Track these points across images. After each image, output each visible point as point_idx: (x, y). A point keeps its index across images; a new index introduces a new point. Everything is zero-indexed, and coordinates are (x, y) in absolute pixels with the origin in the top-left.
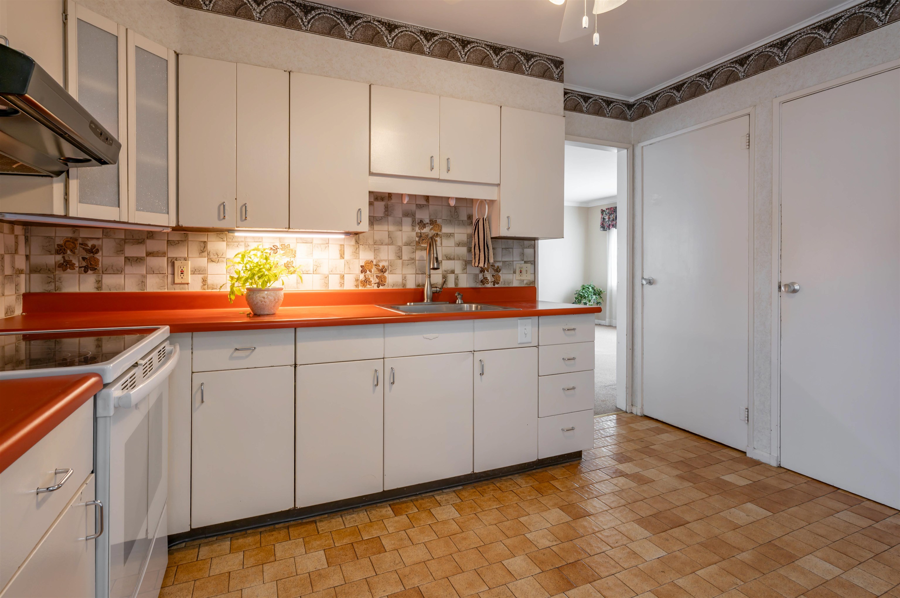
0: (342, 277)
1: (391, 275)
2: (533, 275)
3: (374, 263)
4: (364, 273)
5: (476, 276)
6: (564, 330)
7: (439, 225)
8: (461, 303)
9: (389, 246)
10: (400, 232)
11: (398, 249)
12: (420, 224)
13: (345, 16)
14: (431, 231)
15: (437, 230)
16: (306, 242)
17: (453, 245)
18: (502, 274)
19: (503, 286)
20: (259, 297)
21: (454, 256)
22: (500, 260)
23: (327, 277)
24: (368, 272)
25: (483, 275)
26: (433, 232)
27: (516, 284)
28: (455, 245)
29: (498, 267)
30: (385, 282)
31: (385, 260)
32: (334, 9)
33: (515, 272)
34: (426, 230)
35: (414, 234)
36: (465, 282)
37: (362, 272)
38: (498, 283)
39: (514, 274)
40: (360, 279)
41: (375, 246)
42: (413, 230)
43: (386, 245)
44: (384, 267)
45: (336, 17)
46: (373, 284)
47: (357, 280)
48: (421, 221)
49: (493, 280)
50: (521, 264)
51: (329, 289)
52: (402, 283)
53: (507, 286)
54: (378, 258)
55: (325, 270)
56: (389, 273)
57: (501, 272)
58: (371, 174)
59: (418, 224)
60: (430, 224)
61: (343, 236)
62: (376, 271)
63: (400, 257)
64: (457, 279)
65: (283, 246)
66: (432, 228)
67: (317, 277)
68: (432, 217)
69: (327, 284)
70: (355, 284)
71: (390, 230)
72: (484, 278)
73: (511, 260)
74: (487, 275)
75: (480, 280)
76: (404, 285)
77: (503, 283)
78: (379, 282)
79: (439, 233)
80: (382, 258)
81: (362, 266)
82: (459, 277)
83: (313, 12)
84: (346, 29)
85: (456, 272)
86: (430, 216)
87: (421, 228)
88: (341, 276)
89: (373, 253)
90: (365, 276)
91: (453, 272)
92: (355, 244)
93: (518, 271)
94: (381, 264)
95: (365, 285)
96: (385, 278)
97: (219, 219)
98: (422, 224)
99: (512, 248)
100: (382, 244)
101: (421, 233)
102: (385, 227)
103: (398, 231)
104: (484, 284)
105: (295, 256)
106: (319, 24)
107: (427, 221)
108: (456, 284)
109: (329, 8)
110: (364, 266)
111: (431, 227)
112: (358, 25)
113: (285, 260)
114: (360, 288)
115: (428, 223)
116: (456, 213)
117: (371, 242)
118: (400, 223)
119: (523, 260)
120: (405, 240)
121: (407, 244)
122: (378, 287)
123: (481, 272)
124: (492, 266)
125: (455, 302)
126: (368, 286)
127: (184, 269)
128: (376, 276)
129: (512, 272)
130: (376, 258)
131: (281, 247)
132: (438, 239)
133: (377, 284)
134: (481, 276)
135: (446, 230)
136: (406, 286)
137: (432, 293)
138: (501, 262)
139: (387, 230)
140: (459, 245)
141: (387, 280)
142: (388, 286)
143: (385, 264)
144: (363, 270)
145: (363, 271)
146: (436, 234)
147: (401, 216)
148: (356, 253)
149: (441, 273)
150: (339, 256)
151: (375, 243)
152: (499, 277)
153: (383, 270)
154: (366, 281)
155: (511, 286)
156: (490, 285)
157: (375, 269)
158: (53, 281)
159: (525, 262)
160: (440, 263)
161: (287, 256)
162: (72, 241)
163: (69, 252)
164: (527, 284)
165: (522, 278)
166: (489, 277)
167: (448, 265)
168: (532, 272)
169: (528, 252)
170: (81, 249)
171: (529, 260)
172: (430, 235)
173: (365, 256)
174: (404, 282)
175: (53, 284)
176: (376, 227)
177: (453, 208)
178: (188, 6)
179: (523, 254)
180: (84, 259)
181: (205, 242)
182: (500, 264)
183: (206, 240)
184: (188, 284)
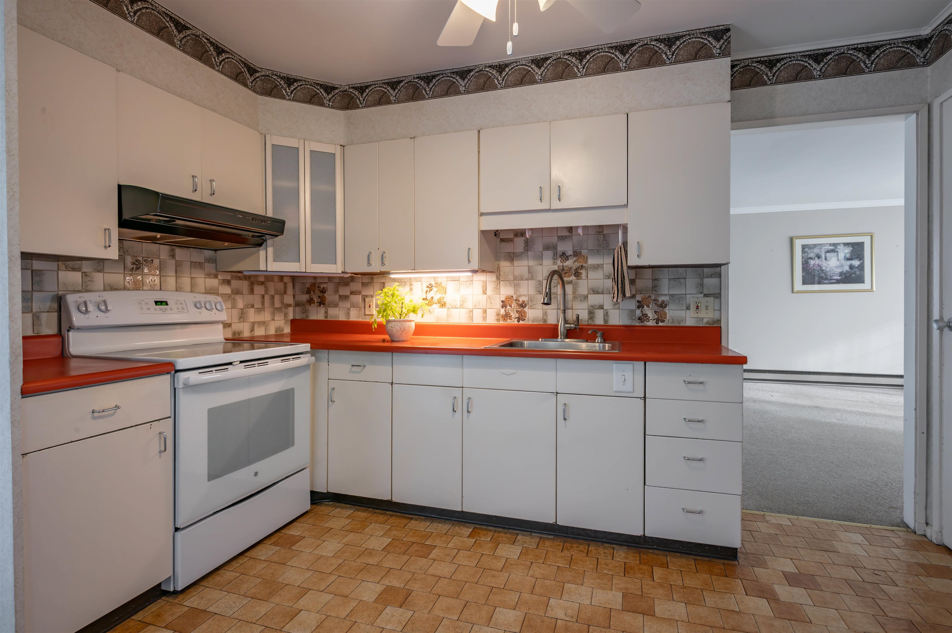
0: (485, 312)
1: (531, 310)
2: (718, 312)
3: (515, 298)
4: (504, 308)
5: (632, 312)
6: (686, 382)
7: (584, 256)
8: (598, 345)
9: (529, 281)
10: (541, 266)
11: (538, 283)
12: (562, 257)
14: (575, 263)
15: (582, 262)
16: (454, 280)
17: (602, 278)
18: (669, 310)
19: (670, 325)
21: (603, 290)
22: (667, 293)
23: (471, 311)
24: (508, 307)
25: (642, 311)
26: (577, 264)
27: (690, 322)
28: (604, 277)
29: (663, 302)
30: (525, 317)
31: (525, 295)
33: (688, 308)
34: (569, 263)
35: (554, 267)
36: (617, 319)
37: (502, 307)
38: (663, 321)
39: (688, 311)
40: (501, 314)
41: (515, 281)
42: (554, 263)
43: (526, 280)
44: (524, 302)
46: (513, 319)
47: (498, 315)
48: (564, 254)
49: (656, 317)
50: (698, 298)
51: (487, 323)
52: (543, 318)
53: (676, 324)
54: (518, 294)
55: (469, 305)
56: (529, 308)
57: (667, 308)
58: (481, 214)
59: (560, 256)
60: (574, 256)
62: (516, 306)
63: (540, 292)
64: (606, 314)
65: (437, 284)
66: (577, 260)
67: (463, 311)
68: (575, 249)
69: (471, 318)
70: (497, 318)
71: (529, 265)
72: (643, 315)
73: (684, 292)
74: (647, 311)
75: (637, 316)
76: (545, 321)
77: (670, 321)
78: (519, 317)
79: (584, 265)
80: (522, 294)
81: (502, 301)
82: (609, 313)
85: (605, 308)
86: (573, 248)
87: (563, 261)
88: (483, 310)
89: (513, 288)
90: (505, 311)
91: (601, 307)
92: (496, 280)
93: (693, 307)
94: (521, 299)
95: (506, 319)
96: (525, 313)
98: (564, 256)
99: (683, 278)
100: (522, 279)
101: (563, 266)
102: (525, 263)
103: (538, 265)
104: (642, 322)
105: (446, 293)
108: (606, 321)
110: (504, 301)
111: (575, 258)
113: (438, 296)
114: (501, 322)
115: (571, 255)
116: (604, 242)
117: (511, 278)
118: (540, 258)
119: (702, 293)
120: (545, 272)
122: (518, 322)
123: (639, 307)
124: (654, 300)
126: (509, 321)
127: (371, 304)
128: (516, 311)
129: (685, 308)
130: (516, 293)
131: (435, 285)
132: (583, 272)
133: (517, 319)
134: (638, 313)
135: (592, 261)
136: (547, 321)
137: (565, 331)
138: (668, 297)
139: (527, 265)
140: (608, 277)
141: (527, 315)
142: (528, 321)
143: (525, 299)
145: (504, 305)
146: (580, 267)
147: (541, 250)
148: (497, 289)
149: (587, 308)
150: (481, 292)
151: (515, 279)
152: (665, 314)
153: (523, 305)
154: (507, 316)
155: (682, 324)
156: (651, 323)
157: (515, 304)
158: (305, 311)
159: (706, 295)
160: (586, 297)
161: (440, 293)
162: (313, 285)
163: (312, 293)
164: (708, 323)
165: (700, 315)
166: (650, 313)
167: (595, 299)
168: (717, 307)
169: (710, 282)
170: (318, 290)
171: (711, 292)
172: (574, 268)
173: (506, 291)
174: (545, 317)
175: (305, 313)
176: (516, 263)
177: (602, 236)
178: (351, 109)
179: (702, 285)
180: (319, 297)
181: (384, 283)
182: (666, 298)
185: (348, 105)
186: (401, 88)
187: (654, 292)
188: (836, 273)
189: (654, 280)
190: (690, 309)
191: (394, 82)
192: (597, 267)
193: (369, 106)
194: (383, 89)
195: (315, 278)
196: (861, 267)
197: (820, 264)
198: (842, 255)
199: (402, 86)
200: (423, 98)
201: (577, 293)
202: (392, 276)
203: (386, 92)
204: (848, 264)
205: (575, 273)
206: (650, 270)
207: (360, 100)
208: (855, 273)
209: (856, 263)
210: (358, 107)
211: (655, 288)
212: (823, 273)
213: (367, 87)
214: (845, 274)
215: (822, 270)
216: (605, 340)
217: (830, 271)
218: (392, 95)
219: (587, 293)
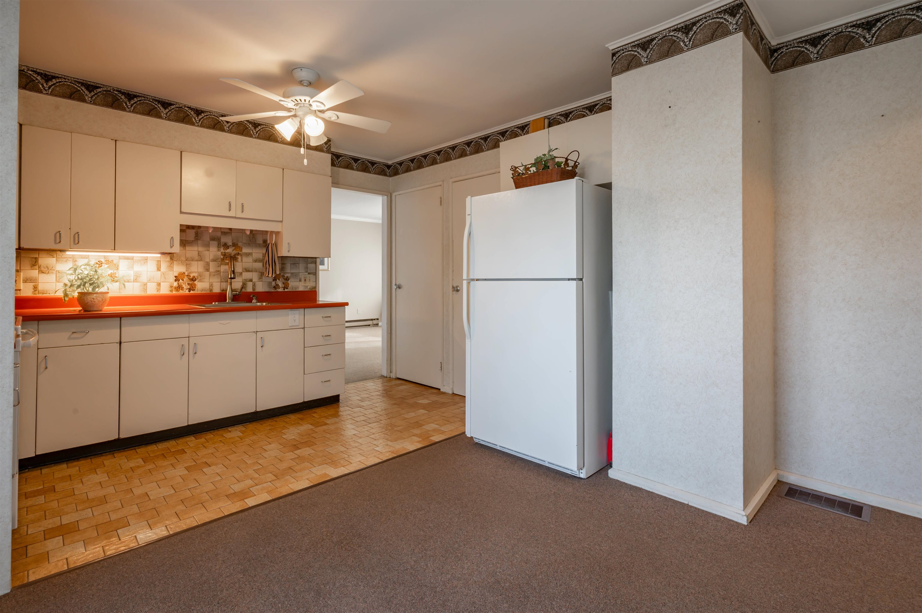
0: (159, 285)
1: (200, 283)
2: (315, 283)
3: (186, 274)
4: (177, 281)
5: (270, 283)
6: (322, 317)
7: (240, 247)
8: (256, 303)
9: (199, 262)
10: (208, 252)
11: (206, 264)
13: (162, 103)
14: (233, 251)
15: (238, 250)
16: (127, 259)
17: (252, 261)
18: (290, 282)
19: (291, 290)
20: (89, 298)
21: (252, 269)
22: (289, 272)
23: (145, 285)
24: (181, 281)
25: (275, 283)
26: (235, 252)
27: (301, 289)
28: (253, 261)
29: (287, 277)
30: (195, 288)
31: (195, 272)
32: (153, 98)
33: (300, 281)
34: (229, 251)
35: (219, 253)
36: (261, 288)
37: (175, 281)
38: (287, 288)
39: (300, 282)
40: (174, 286)
41: (187, 262)
42: (219, 250)
43: (196, 261)
44: (194, 277)
45: (154, 104)
46: (185, 290)
47: (171, 287)
48: (225, 244)
49: (284, 286)
50: (305, 275)
51: (147, 293)
52: (209, 288)
53: (294, 290)
54: (190, 271)
55: (144, 279)
56: (198, 282)
57: (290, 281)
58: (181, 212)
59: (223, 246)
60: (233, 246)
61: (159, 255)
62: (187, 280)
63: (208, 270)
64: (254, 285)
65: (107, 262)
66: (235, 249)
67: (137, 285)
68: (234, 241)
69: (145, 290)
70: (170, 289)
71: (199, 250)
72: (276, 285)
73: (298, 271)
74: (278, 282)
75: (273, 286)
76: (211, 290)
77: (291, 288)
78: (190, 288)
79: (240, 253)
80: (193, 271)
81: (175, 277)
82: (256, 284)
83: (135, 99)
84: (162, 111)
85: (253, 281)
86: (232, 241)
87: (225, 249)
88: (158, 283)
89: (185, 267)
90: (178, 284)
91: (251, 280)
92: (169, 260)
93: (303, 280)
94: (192, 275)
95: (178, 290)
96: (195, 285)
98: (226, 246)
99: (299, 264)
100: (193, 260)
101: (225, 253)
102: (196, 248)
103: (206, 251)
104: (276, 289)
105: (118, 269)
106: (140, 108)
107: (229, 243)
108: (254, 289)
109: (148, 97)
110: (177, 276)
112: (172, 109)
113: (110, 272)
114: (174, 292)
115: (231, 246)
116: (254, 239)
117: (183, 259)
118: (207, 246)
119: (307, 272)
120: (212, 257)
121: (214, 260)
122: (189, 292)
123: (274, 280)
124: (282, 276)
125: (251, 302)
126: (181, 291)
128: (188, 284)
129: (299, 281)
130: (188, 270)
131: (105, 262)
132: (239, 257)
133: (188, 290)
134: (273, 284)
135: (245, 250)
137: (232, 296)
138: (290, 274)
139: (197, 250)
140: (256, 261)
141: (197, 287)
142: (198, 291)
143: (196, 275)
144: (177, 279)
146: (237, 253)
147: (208, 240)
148: (171, 267)
149: (241, 281)
150: (156, 269)
151: (186, 260)
152: (289, 284)
153: (193, 279)
154: (179, 287)
155: (297, 290)
156: (281, 290)
157: (187, 278)
159: (309, 274)
160: (241, 274)
161: (111, 269)
164: (310, 289)
165: (306, 285)
166: (280, 284)
167: (246, 275)
168: (314, 280)
169: (311, 266)
171: (311, 272)
172: (233, 254)
173: (178, 269)
174: (211, 288)
176: (187, 248)
177: (252, 235)
179: (307, 268)
181: (36, 258)
182: (289, 275)
183: (37, 256)
184: (20, 290)
187: (282, 271)
189: (283, 264)
190: (301, 281)
191: (89, 85)
192: (248, 255)
193: (55, 96)
194: (76, 87)
200: (124, 110)
203: (80, 91)
205: (233, 258)
207: (44, 87)
211: (282, 269)
213: (54, 77)
216: (259, 301)
218: (87, 95)
219: (241, 271)
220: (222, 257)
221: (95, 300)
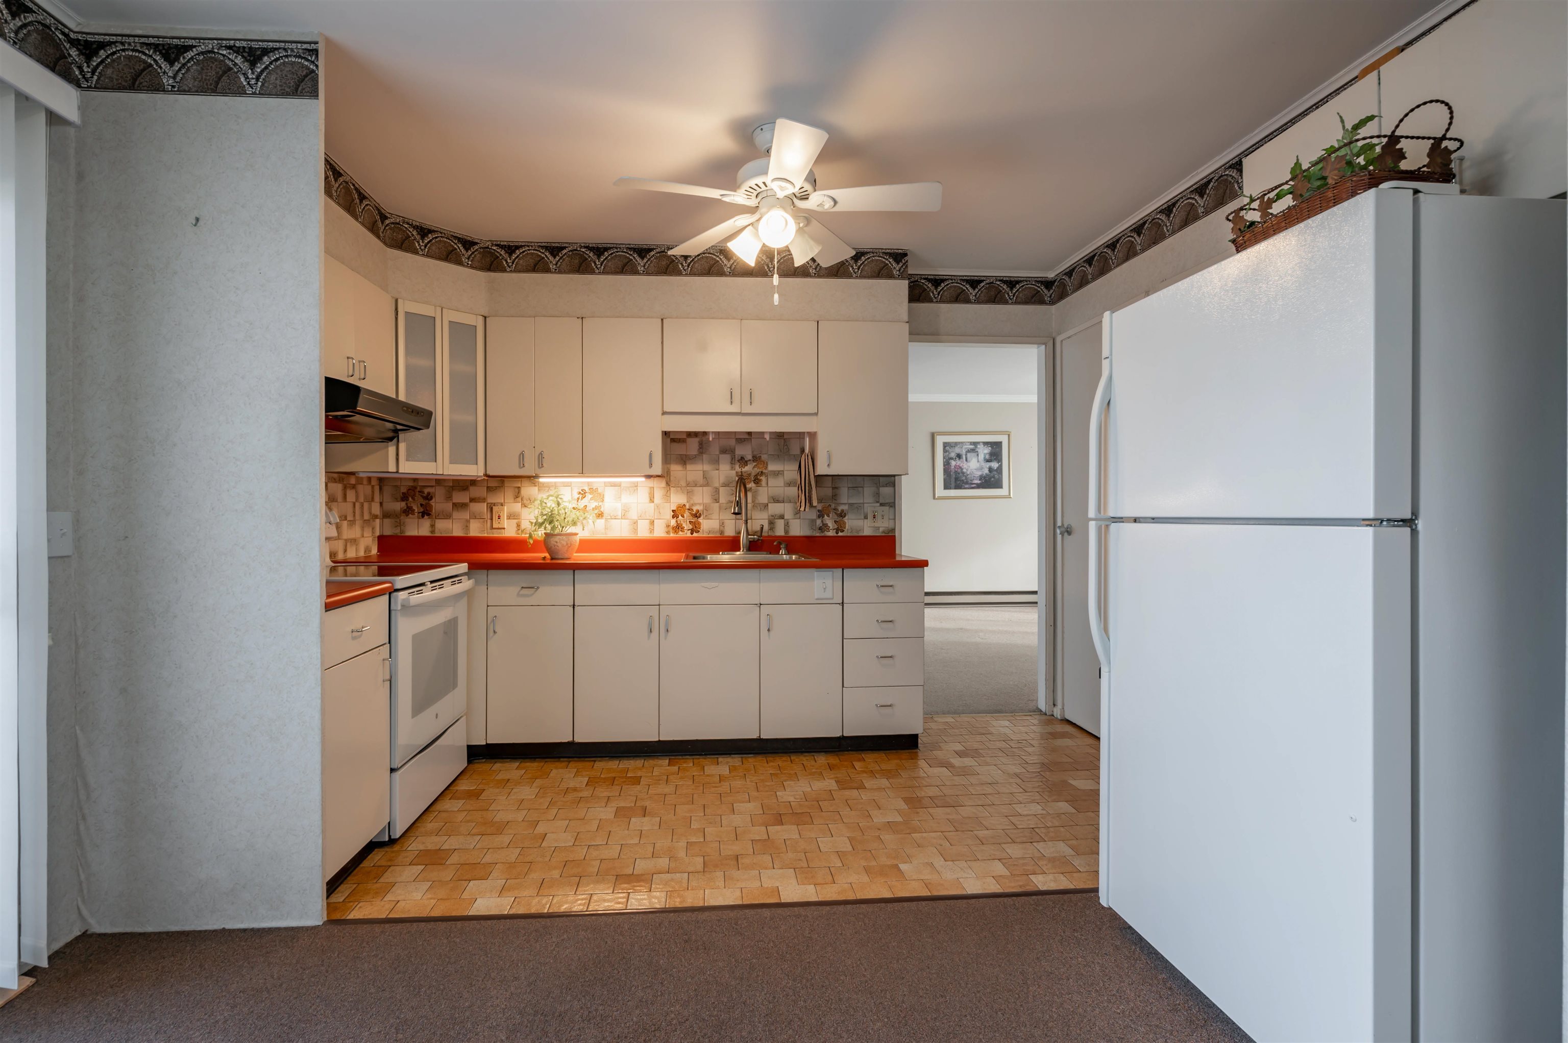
0: (652, 523)
1: (706, 520)
2: (893, 521)
3: (687, 507)
4: (675, 518)
5: (813, 522)
6: (877, 586)
7: (763, 462)
8: (783, 555)
9: (704, 488)
10: (717, 471)
11: (713, 491)
12: (741, 462)
14: (755, 469)
15: (763, 467)
16: (614, 485)
17: (782, 484)
18: (848, 519)
19: (849, 534)
21: (783, 498)
22: (846, 502)
23: (636, 523)
24: (680, 517)
25: (822, 521)
26: (757, 470)
27: (867, 532)
28: (785, 485)
29: (843, 511)
30: (700, 528)
31: (700, 504)
33: (866, 517)
34: (748, 468)
35: (734, 472)
36: (798, 529)
37: (673, 517)
38: (843, 531)
39: (865, 520)
40: (672, 525)
41: (688, 488)
42: (732, 468)
43: (701, 486)
44: (698, 511)
46: (686, 530)
47: (667, 526)
48: (742, 458)
49: (836, 527)
50: (874, 507)
51: (636, 535)
52: (720, 529)
53: (854, 534)
54: (692, 502)
55: (633, 515)
56: (704, 519)
57: (847, 517)
58: (664, 412)
59: (738, 461)
60: (753, 461)
61: (643, 479)
62: (689, 516)
63: (717, 500)
64: (787, 525)
65: (591, 490)
66: (756, 465)
67: (625, 522)
68: (755, 453)
69: (635, 530)
70: (666, 530)
71: (704, 469)
72: (823, 524)
73: (862, 501)
74: (827, 521)
75: (818, 526)
76: (722, 532)
77: (849, 531)
78: (693, 528)
79: (764, 471)
80: (696, 502)
81: (673, 511)
82: (789, 524)
85: (785, 518)
86: (753, 452)
87: (742, 466)
88: (651, 521)
89: (686, 496)
90: (677, 521)
91: (782, 517)
92: (665, 487)
93: (870, 516)
94: (695, 509)
95: (676, 531)
96: (699, 524)
97: (520, 467)
98: (743, 461)
99: (863, 487)
100: (696, 486)
101: (742, 471)
102: (699, 467)
103: (714, 470)
104: (822, 532)
105: (604, 500)
107: (749, 457)
108: (786, 531)
110: (675, 511)
113: (594, 504)
114: (672, 535)
115: (750, 460)
116: (786, 447)
117: (683, 483)
118: (716, 462)
119: (878, 502)
120: (722, 480)
121: (725, 485)
122: (692, 534)
123: (819, 517)
124: (834, 509)
125: (778, 553)
126: (680, 533)
127: (501, 514)
128: (689, 521)
129: (863, 517)
130: (690, 501)
131: (589, 492)
132: (763, 478)
133: (690, 531)
134: (819, 522)
135: (772, 467)
136: (724, 533)
137: (748, 543)
138: (847, 505)
139: (702, 469)
140: (789, 484)
141: (702, 526)
142: (703, 533)
143: (700, 508)
144: (674, 514)
145: (675, 516)
146: (761, 472)
147: (718, 453)
148: (667, 497)
149: (767, 518)
150: (647, 499)
151: (688, 485)
152: (845, 523)
153: (697, 515)
154: (678, 528)
155: (861, 534)
156: (831, 533)
157: (688, 513)
158: (399, 524)
159: (882, 505)
160: (766, 506)
161: (596, 501)
162: (413, 489)
163: (410, 499)
164: (883, 532)
165: (876, 525)
166: (830, 523)
167: (775, 508)
168: (892, 517)
169: (885, 492)
170: (419, 496)
171: (886, 501)
172: (753, 474)
173: (678, 499)
174: (722, 528)
175: (399, 527)
176: (689, 467)
177: (783, 440)
178: (494, 271)
179: (878, 495)
180: (422, 505)
181: (519, 488)
182: (845, 507)
183: (519, 485)
184: (504, 528)
185: (491, 265)
186: (564, 255)
187: (834, 501)
188: (976, 476)
189: (834, 488)
190: (867, 519)
191: (554, 247)
192: (777, 474)
193: (520, 271)
194: (540, 254)
195: (415, 480)
196: (1000, 470)
197: (961, 465)
198: (981, 457)
199: (565, 254)
200: (592, 272)
201: (757, 502)
202: (541, 480)
203: (543, 258)
204: (988, 466)
205: (755, 480)
206: (830, 478)
207: (507, 262)
208: (994, 477)
209: (995, 465)
210: (504, 270)
211: (835, 497)
212: (964, 476)
213: (518, 247)
214: (985, 477)
215: (963, 473)
216: (789, 552)
217: (970, 474)
218: (551, 262)
219: (767, 502)
220: (737, 478)
221: (559, 544)
